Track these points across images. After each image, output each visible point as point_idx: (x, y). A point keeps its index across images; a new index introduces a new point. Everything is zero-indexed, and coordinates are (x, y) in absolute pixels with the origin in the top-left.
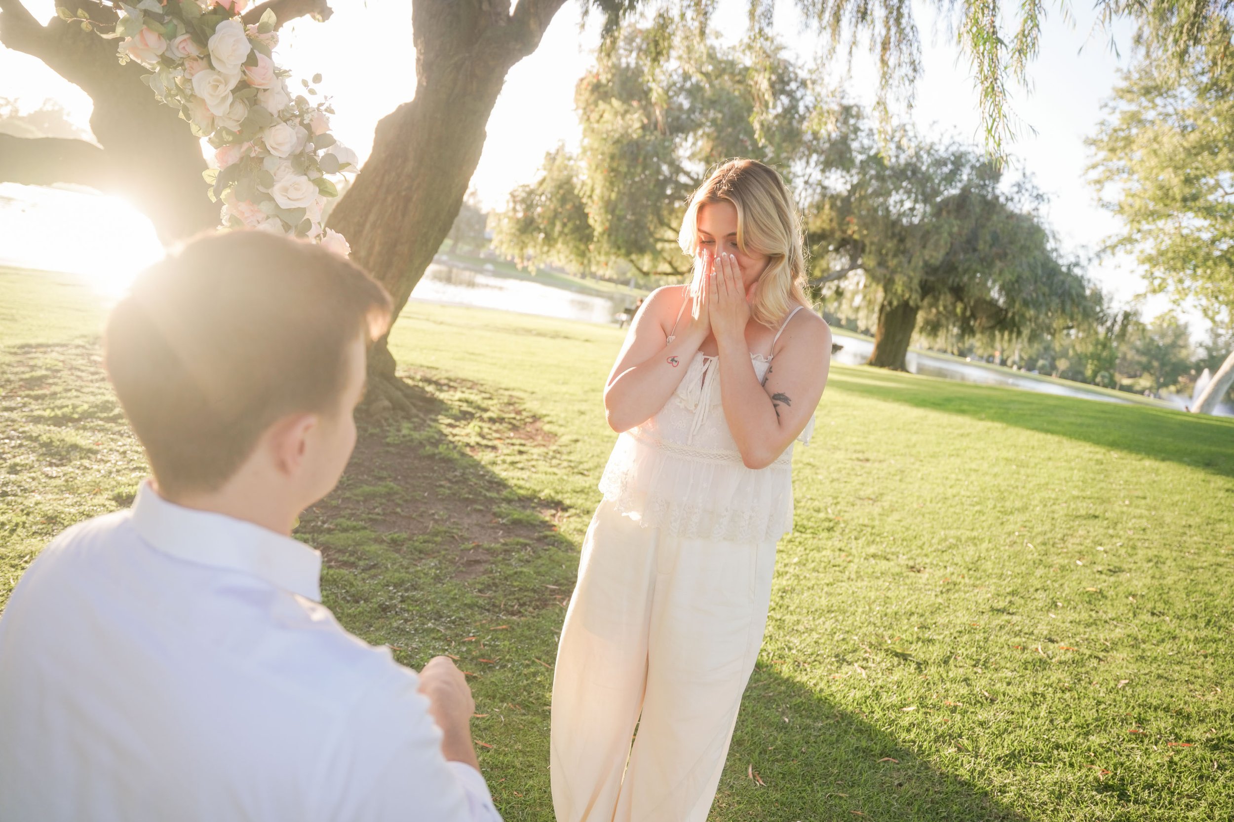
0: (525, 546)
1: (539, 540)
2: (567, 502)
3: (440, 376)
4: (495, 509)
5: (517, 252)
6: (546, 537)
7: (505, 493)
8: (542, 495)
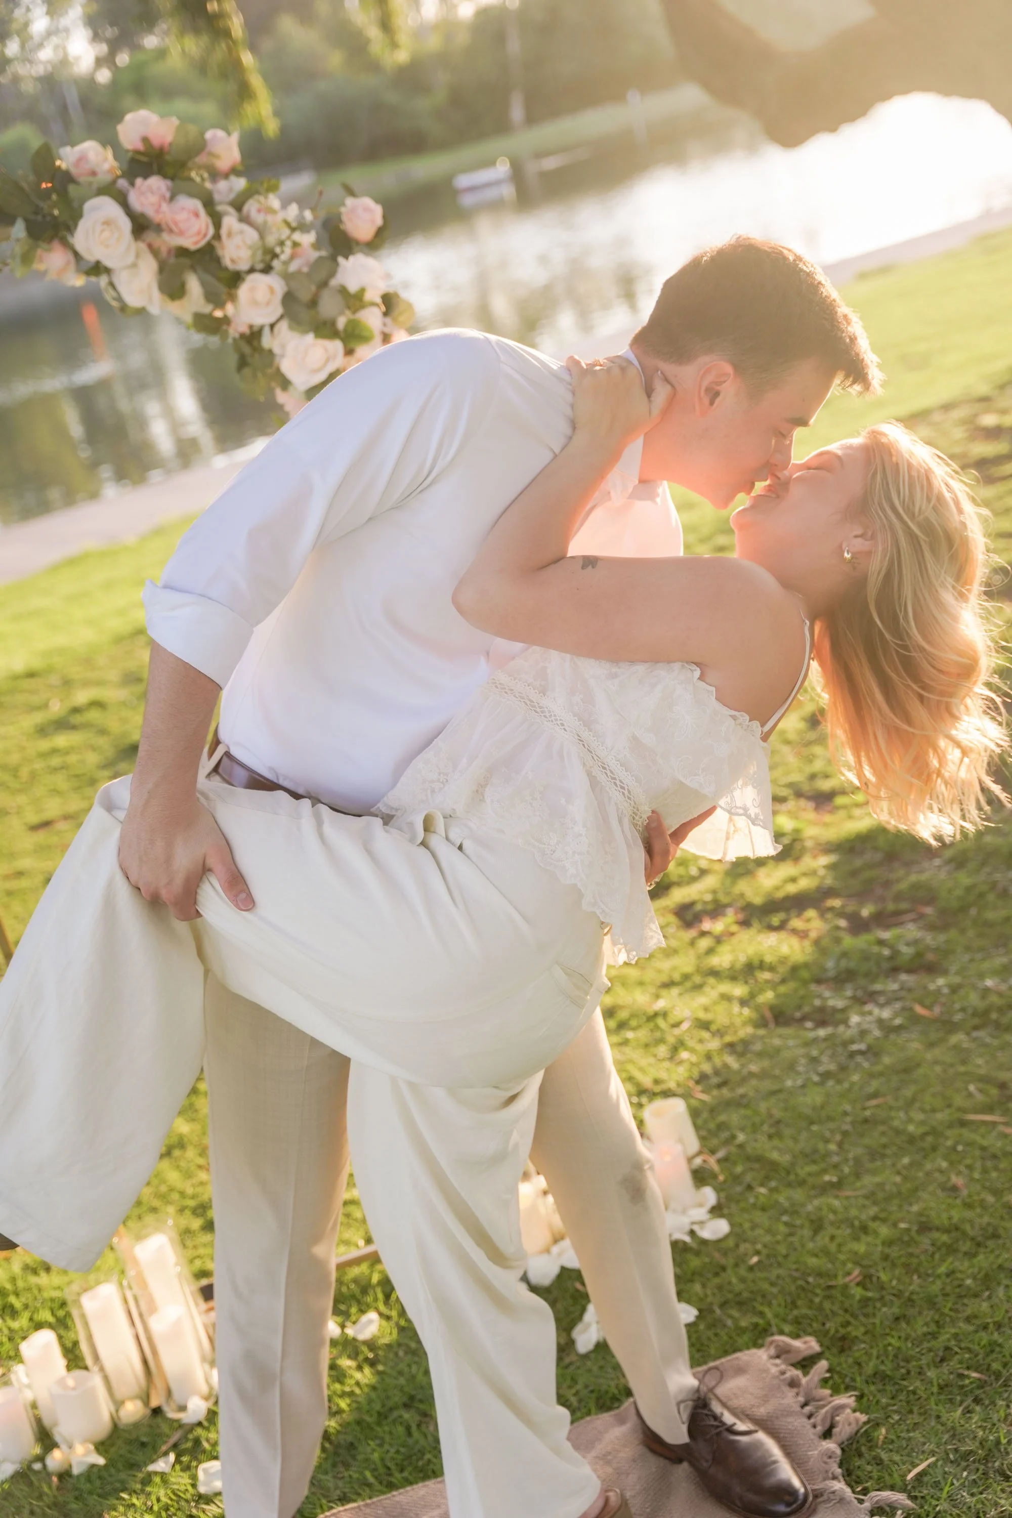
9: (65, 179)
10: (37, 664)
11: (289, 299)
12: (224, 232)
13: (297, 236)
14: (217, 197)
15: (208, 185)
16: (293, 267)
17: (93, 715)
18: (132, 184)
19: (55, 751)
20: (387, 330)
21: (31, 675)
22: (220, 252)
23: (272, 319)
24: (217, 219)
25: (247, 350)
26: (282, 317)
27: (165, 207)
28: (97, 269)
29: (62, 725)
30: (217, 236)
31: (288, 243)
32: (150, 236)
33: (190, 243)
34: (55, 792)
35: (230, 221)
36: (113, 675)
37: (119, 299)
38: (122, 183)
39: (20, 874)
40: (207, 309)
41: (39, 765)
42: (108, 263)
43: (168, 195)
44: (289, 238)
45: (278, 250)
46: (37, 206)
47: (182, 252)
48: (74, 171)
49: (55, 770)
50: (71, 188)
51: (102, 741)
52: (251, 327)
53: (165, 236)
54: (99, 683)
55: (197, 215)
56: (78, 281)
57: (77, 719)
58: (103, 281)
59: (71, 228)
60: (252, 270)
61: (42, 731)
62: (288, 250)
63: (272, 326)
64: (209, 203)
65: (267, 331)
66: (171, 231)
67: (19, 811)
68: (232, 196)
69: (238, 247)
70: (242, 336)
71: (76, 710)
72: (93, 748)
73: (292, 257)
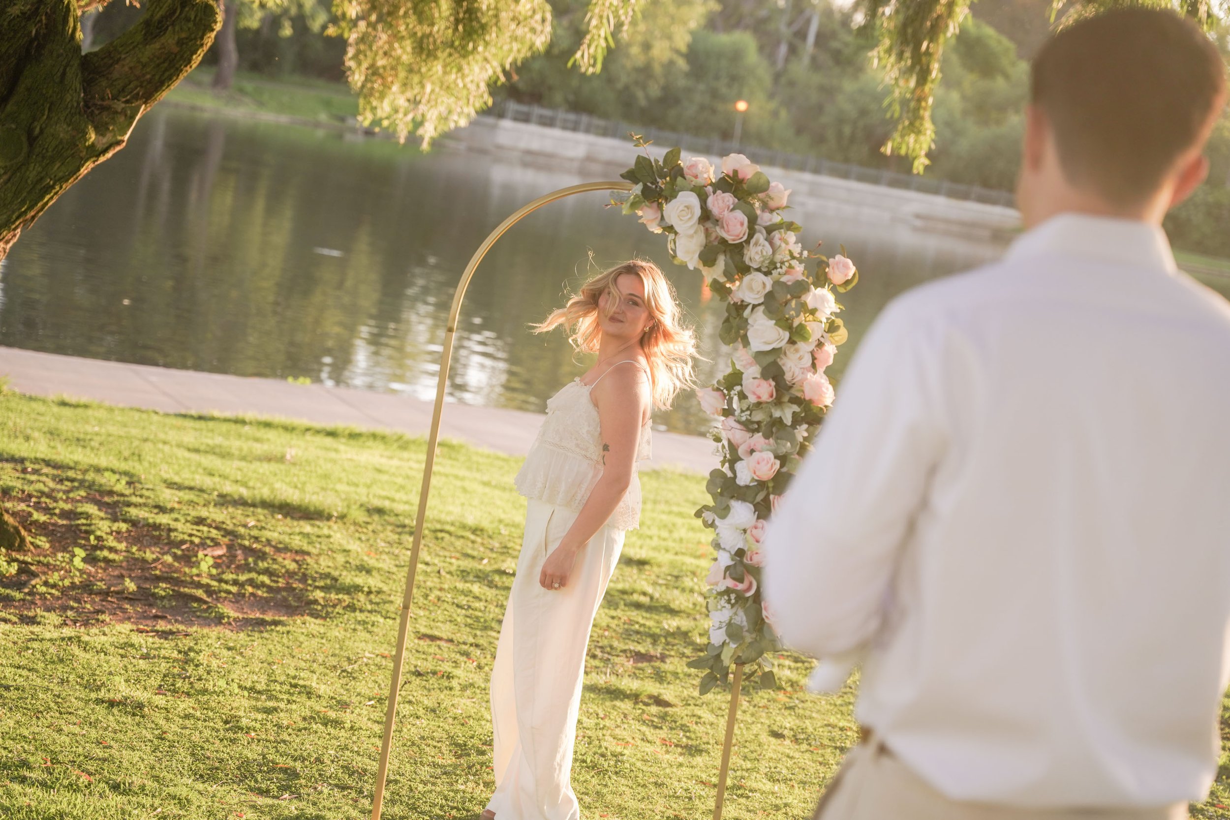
9: (679, 172)
11: (770, 296)
12: (753, 241)
13: (794, 263)
14: (759, 221)
15: (758, 212)
16: (784, 279)
18: (714, 193)
19: (467, 593)
20: (822, 340)
22: (745, 252)
23: (756, 303)
24: (752, 233)
25: (734, 313)
26: (762, 303)
27: (726, 212)
28: (670, 229)
30: (748, 242)
31: (787, 264)
32: (709, 225)
33: (729, 238)
35: (760, 237)
37: (674, 251)
38: (710, 189)
40: (722, 279)
42: (677, 228)
43: (732, 207)
44: (787, 261)
45: (778, 265)
46: (656, 180)
47: (723, 241)
48: (686, 170)
50: (679, 179)
52: (742, 301)
53: (718, 229)
55: (742, 224)
56: (658, 231)
57: (495, 579)
58: (671, 236)
59: (668, 200)
60: (758, 270)
62: (784, 268)
63: (754, 306)
64: (753, 221)
65: (750, 307)
66: (723, 227)
68: (768, 224)
69: (757, 253)
70: (735, 304)
71: (498, 572)
73: (786, 273)
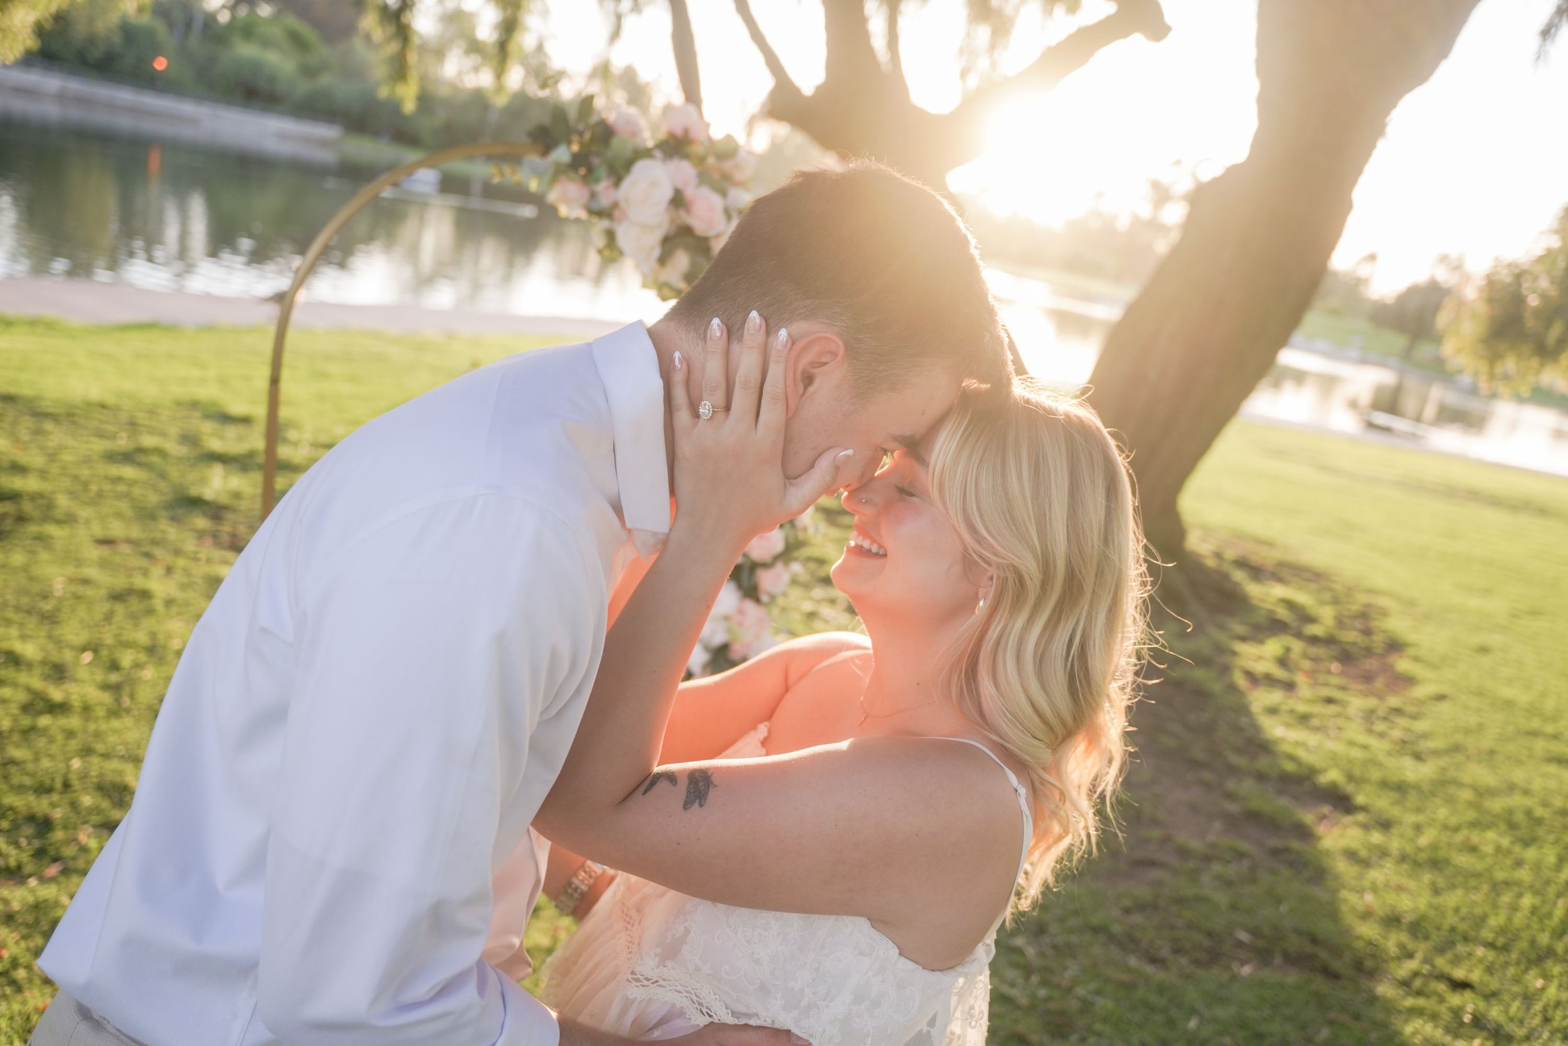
0: (1240, 855)
1: (1275, 853)
2: (1360, 799)
3: (1266, 557)
4: (1231, 785)
5: (1483, 367)
6: (1287, 850)
7: (1263, 763)
8: (1324, 779)
10: (110, 399)
17: (155, 459)
19: (119, 479)
21: (103, 406)
29: (127, 457)
34: (119, 515)
36: (174, 431)
39: (86, 582)
41: (107, 487)
49: (119, 496)
51: (162, 485)
54: (163, 434)
57: (143, 458)
61: (112, 457)
67: (87, 522)
71: (141, 450)
72: (155, 488)
